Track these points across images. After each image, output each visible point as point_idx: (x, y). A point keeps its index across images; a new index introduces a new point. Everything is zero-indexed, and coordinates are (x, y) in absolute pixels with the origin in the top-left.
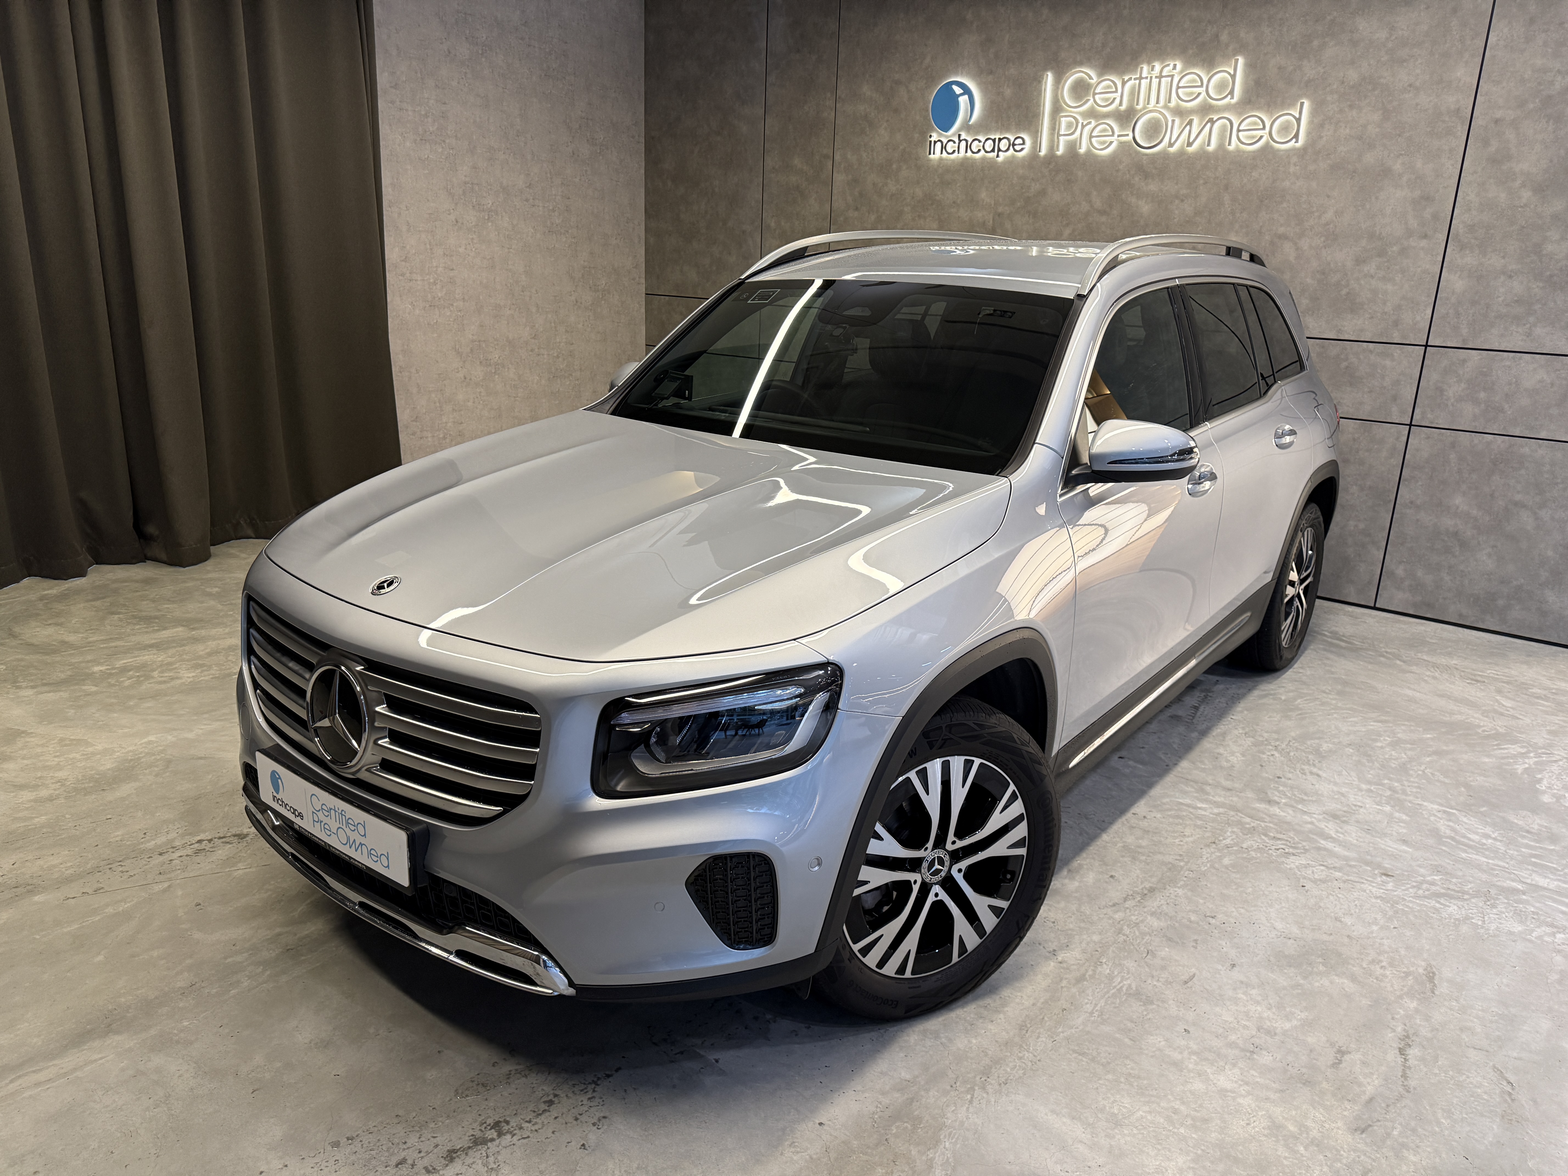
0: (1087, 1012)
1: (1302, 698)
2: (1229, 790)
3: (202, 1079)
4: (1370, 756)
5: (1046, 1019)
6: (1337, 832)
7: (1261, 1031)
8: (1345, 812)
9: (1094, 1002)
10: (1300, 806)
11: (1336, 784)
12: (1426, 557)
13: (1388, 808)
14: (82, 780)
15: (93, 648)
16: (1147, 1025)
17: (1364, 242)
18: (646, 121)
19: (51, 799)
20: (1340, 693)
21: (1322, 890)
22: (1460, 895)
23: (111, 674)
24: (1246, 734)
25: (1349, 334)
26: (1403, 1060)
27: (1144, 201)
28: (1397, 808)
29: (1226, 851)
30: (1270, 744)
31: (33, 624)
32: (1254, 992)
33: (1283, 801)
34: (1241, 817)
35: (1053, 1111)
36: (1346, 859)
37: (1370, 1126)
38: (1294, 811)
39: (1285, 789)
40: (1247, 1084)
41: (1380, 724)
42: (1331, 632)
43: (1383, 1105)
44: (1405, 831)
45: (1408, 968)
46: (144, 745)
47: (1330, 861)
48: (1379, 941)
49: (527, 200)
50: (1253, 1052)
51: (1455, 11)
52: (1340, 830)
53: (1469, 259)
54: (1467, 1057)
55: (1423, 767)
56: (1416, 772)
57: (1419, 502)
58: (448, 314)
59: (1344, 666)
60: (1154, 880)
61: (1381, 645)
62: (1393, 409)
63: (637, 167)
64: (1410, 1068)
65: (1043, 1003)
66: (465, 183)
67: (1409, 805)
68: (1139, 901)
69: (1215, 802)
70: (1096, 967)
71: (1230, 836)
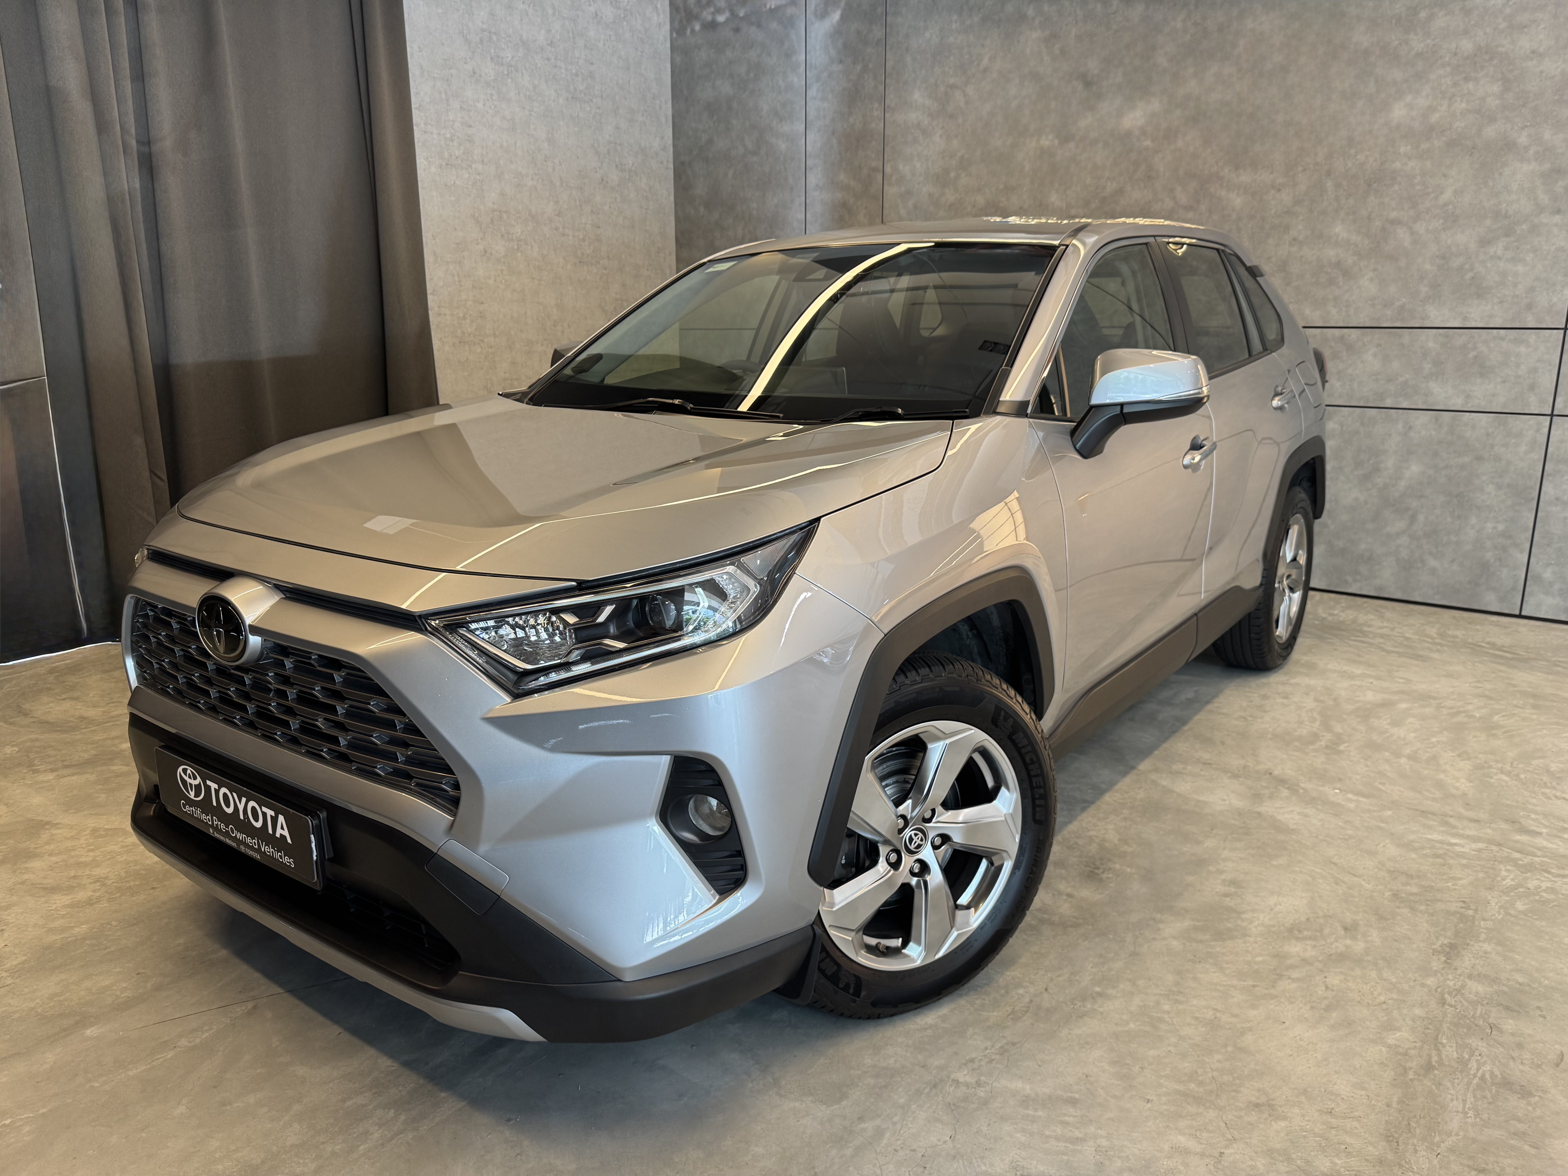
0: (1458, 1112)
2: (1477, 821)
5: (1413, 1124)
9: (1460, 1097)
16: (1541, 1125)
17: (1488, 222)
18: (674, 146)
20: (1535, 707)
24: (1459, 756)
25: (1476, 321)
27: (1235, 193)
29: (1512, 894)
30: (1490, 767)
31: (45, 699)
33: (1544, 830)
34: (1508, 852)
39: (1538, 817)
42: (1488, 644)
49: (557, 229)
58: (479, 350)
59: (1523, 678)
60: (1449, 934)
61: (1548, 655)
63: (666, 194)
65: (1398, 1103)
66: (493, 211)
68: (1445, 962)
69: (1468, 836)
70: (1438, 1050)
71: (1508, 876)
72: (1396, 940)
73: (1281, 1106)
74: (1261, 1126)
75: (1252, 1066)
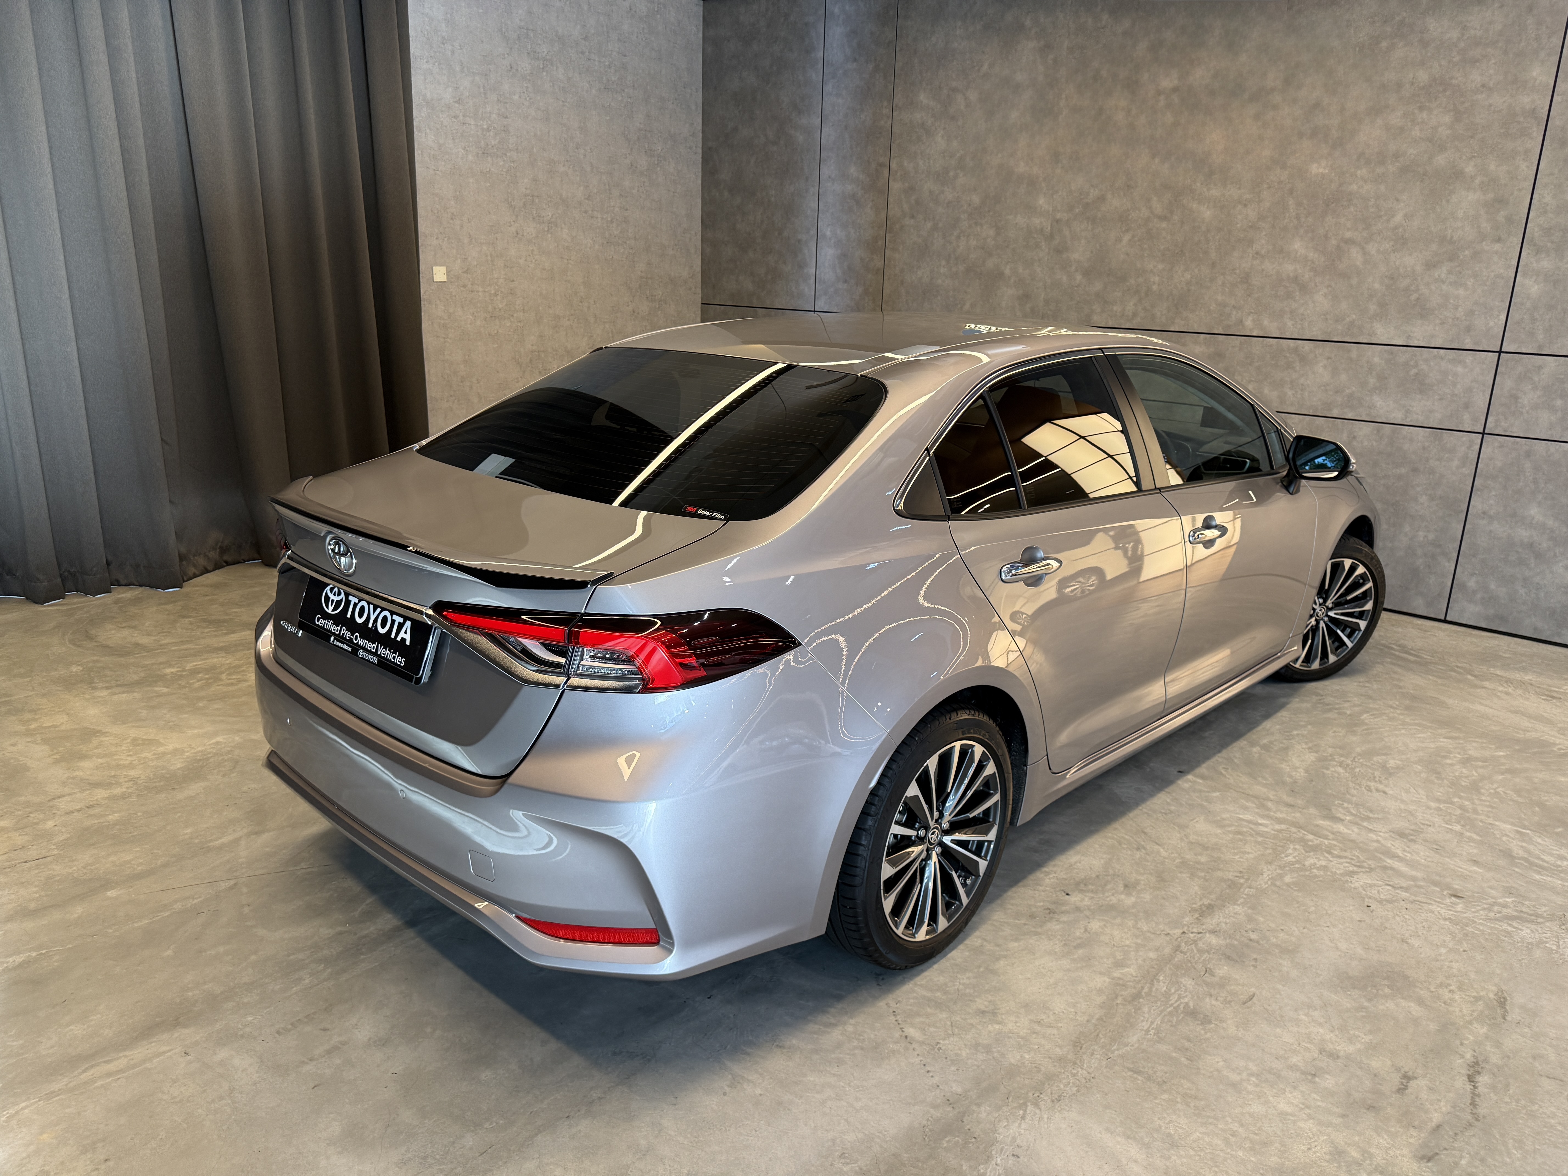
0: (1142, 1030)
1: (1368, 712)
2: (1292, 806)
3: (265, 1073)
4: (1438, 773)
5: (1101, 1035)
6: (1405, 851)
7: (1324, 1053)
8: (1412, 830)
9: (1150, 1020)
10: (1365, 824)
11: (1403, 801)
12: (1500, 570)
13: (1458, 828)
14: (153, 779)
15: (165, 650)
16: (1204, 1045)
17: (1434, 247)
18: (703, 132)
19: (123, 797)
20: (1408, 708)
21: (1388, 911)
22: (1534, 918)
23: (181, 676)
24: (1309, 748)
25: (1419, 340)
26: (1472, 1088)
27: (1206, 206)
28: (1468, 827)
29: (1287, 869)
30: (1334, 760)
31: (109, 626)
32: (1316, 1014)
33: (1348, 818)
34: (1304, 834)
35: (1107, 1130)
36: (1414, 879)
37: (1437, 1154)
38: (1359, 829)
39: (1350, 806)
40: (1308, 1107)
41: (1449, 740)
42: (1399, 646)
43: (1451, 1133)
44: (1475, 851)
45: (1478, 993)
46: (212, 746)
47: (1396, 881)
48: (1447, 963)
49: (586, 212)
50: (1315, 1075)
51: (1530, 9)
52: (1407, 849)
53: (1546, 264)
54: (1540, 1086)
55: (1495, 786)
56: (1487, 790)
57: (1492, 513)
58: (509, 324)
59: (1413, 681)
60: (1213, 896)
61: (1451, 660)
62: (1465, 417)
63: (694, 178)
64: (1479, 1096)
65: (1098, 1019)
66: (526, 195)
67: (1481, 824)
68: (1197, 918)
69: (1276, 818)
70: (1152, 984)
71: (1292, 853)
72: (1164, 898)
73: (1002, 1014)
74: (979, 1027)
75: (993, 984)
